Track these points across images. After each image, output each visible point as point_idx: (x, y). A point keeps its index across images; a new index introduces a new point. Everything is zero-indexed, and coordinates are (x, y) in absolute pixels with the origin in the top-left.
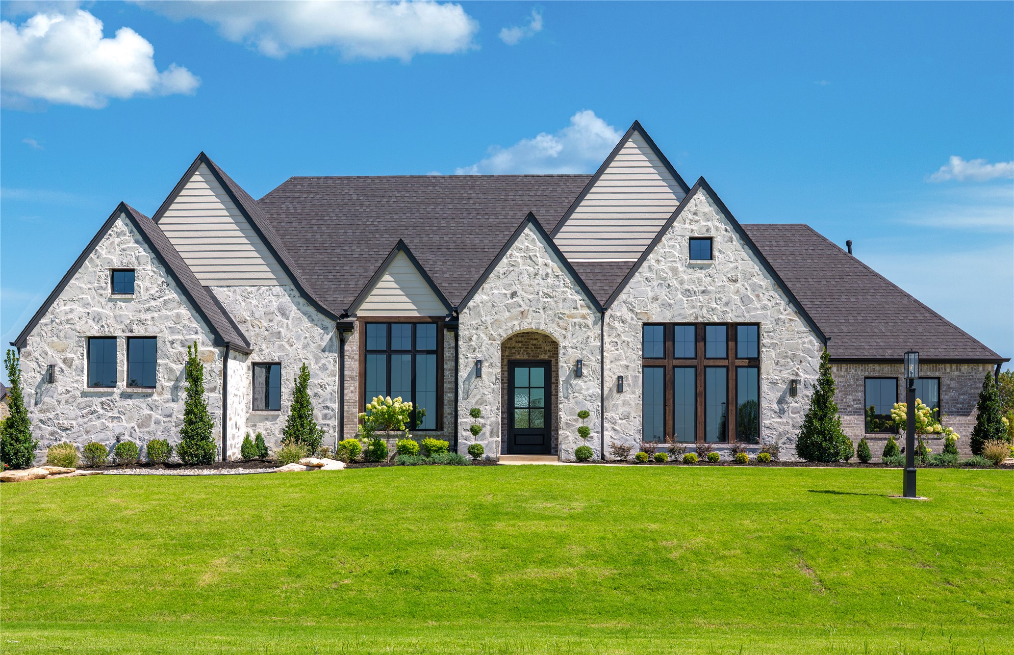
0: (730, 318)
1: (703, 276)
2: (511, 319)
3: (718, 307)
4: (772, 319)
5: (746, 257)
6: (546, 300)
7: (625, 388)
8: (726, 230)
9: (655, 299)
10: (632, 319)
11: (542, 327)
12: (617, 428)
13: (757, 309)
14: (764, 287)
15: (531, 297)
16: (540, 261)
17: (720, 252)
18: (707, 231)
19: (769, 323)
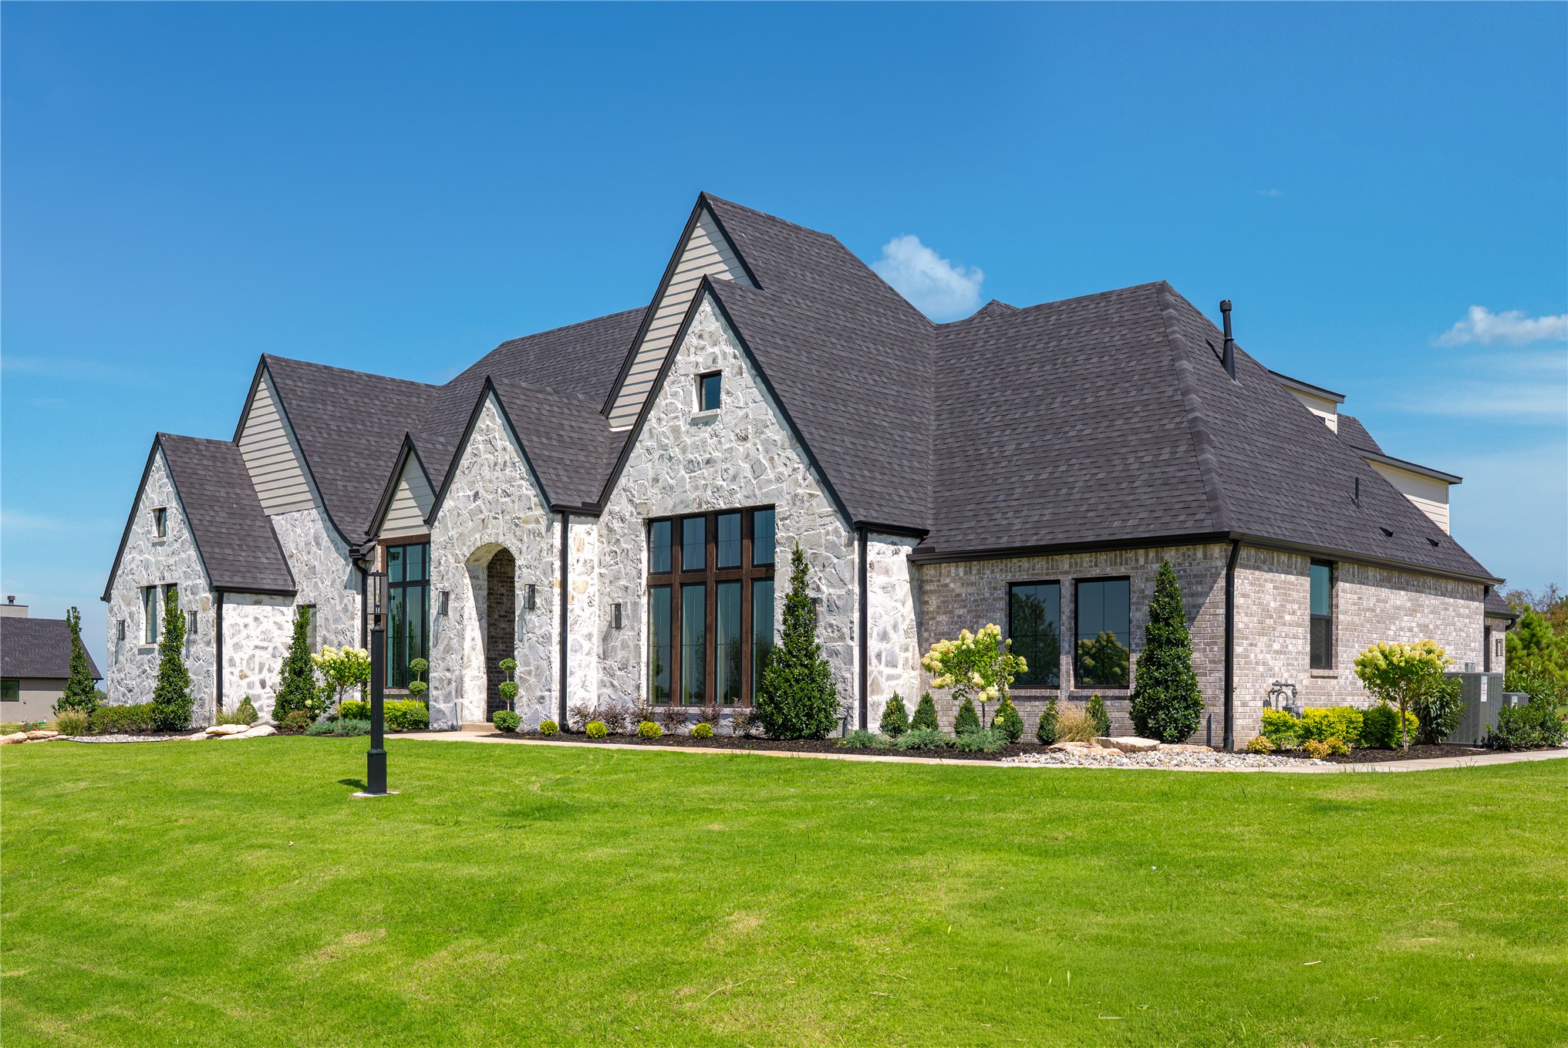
0: (739, 501)
1: (707, 435)
2: (473, 531)
3: (724, 484)
4: (788, 497)
5: (759, 398)
6: (504, 500)
7: (624, 622)
8: (735, 357)
9: (656, 480)
10: (632, 515)
11: (501, 539)
12: (615, 683)
13: (769, 481)
14: (779, 444)
15: (490, 497)
16: (499, 444)
17: (728, 393)
18: (714, 361)
19: (784, 503)
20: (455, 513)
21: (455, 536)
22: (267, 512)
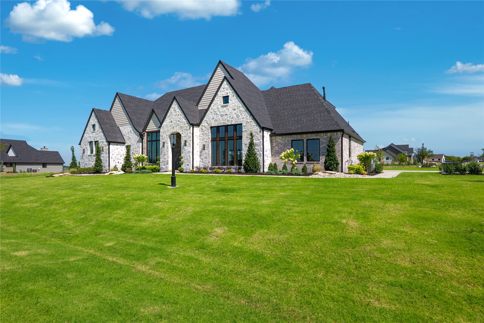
0: (233, 123)
1: (226, 109)
2: (171, 129)
3: (230, 119)
4: (245, 122)
5: (238, 101)
6: (178, 122)
7: (206, 148)
8: (232, 93)
9: (213, 118)
10: (207, 126)
11: (178, 131)
12: (204, 161)
13: (241, 119)
14: (243, 111)
15: (175, 122)
16: (177, 111)
17: (231, 100)
18: (227, 94)
19: (244, 123)
20: (166, 125)
21: (166, 130)
22: (118, 126)
